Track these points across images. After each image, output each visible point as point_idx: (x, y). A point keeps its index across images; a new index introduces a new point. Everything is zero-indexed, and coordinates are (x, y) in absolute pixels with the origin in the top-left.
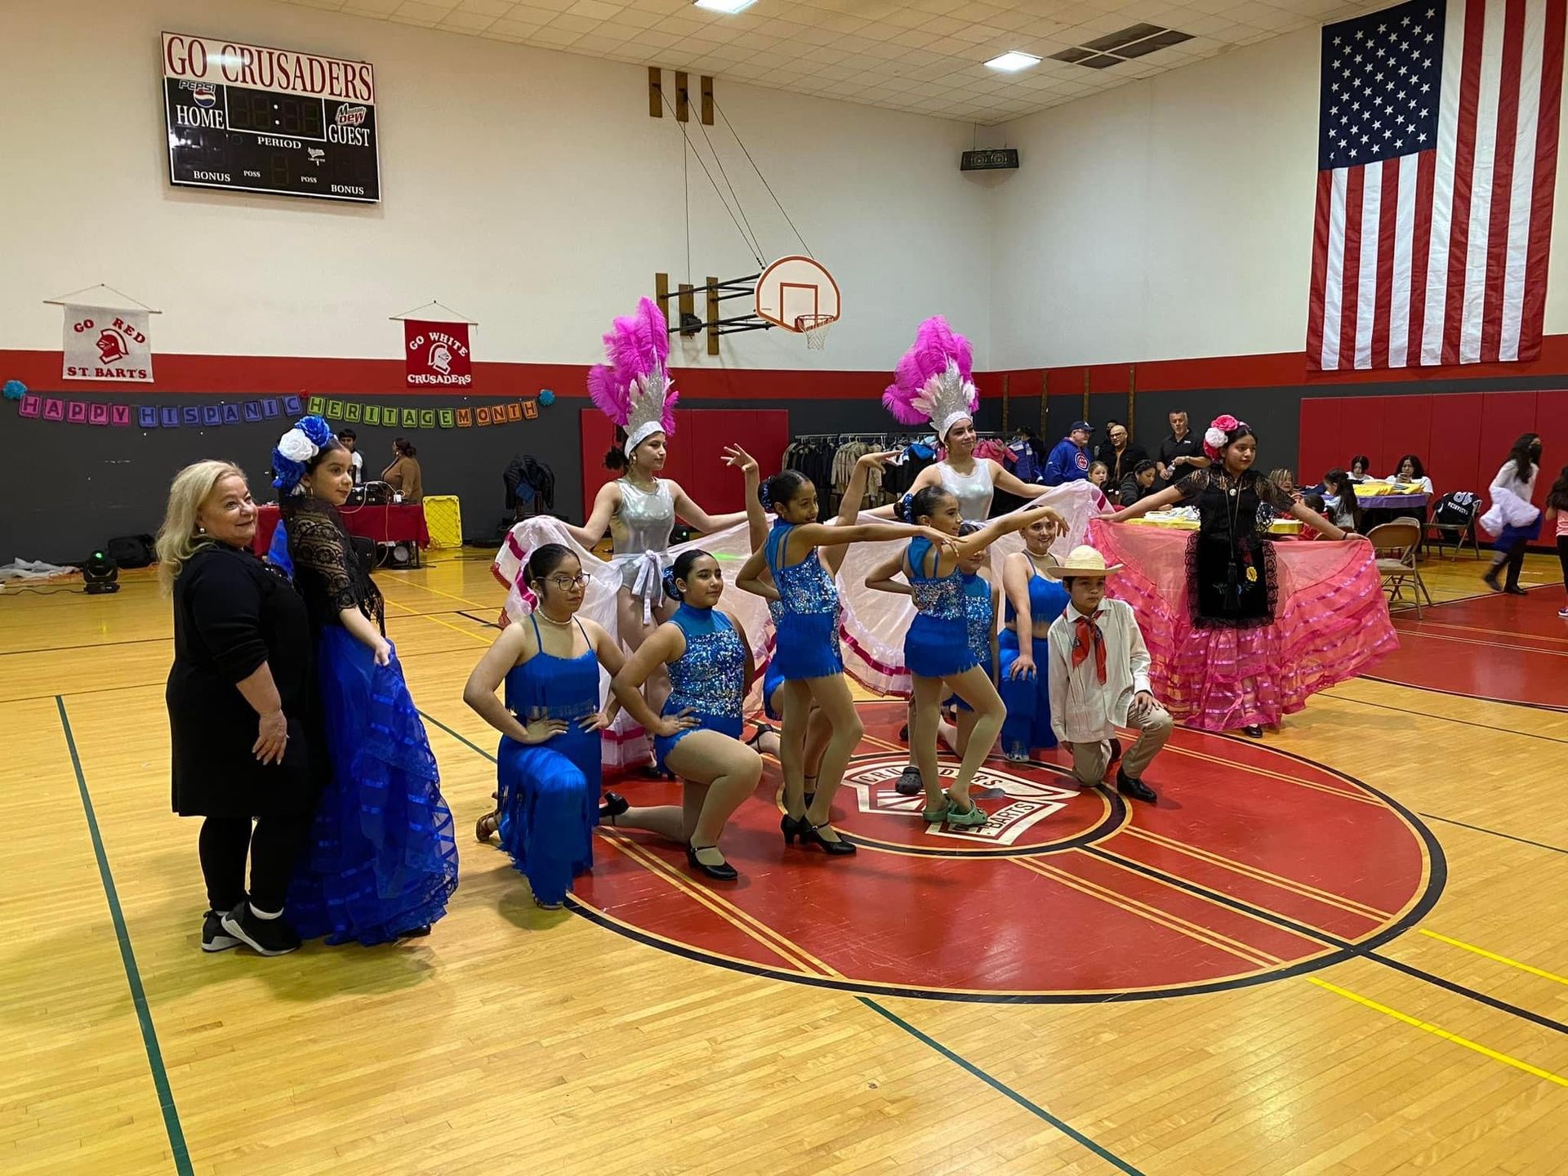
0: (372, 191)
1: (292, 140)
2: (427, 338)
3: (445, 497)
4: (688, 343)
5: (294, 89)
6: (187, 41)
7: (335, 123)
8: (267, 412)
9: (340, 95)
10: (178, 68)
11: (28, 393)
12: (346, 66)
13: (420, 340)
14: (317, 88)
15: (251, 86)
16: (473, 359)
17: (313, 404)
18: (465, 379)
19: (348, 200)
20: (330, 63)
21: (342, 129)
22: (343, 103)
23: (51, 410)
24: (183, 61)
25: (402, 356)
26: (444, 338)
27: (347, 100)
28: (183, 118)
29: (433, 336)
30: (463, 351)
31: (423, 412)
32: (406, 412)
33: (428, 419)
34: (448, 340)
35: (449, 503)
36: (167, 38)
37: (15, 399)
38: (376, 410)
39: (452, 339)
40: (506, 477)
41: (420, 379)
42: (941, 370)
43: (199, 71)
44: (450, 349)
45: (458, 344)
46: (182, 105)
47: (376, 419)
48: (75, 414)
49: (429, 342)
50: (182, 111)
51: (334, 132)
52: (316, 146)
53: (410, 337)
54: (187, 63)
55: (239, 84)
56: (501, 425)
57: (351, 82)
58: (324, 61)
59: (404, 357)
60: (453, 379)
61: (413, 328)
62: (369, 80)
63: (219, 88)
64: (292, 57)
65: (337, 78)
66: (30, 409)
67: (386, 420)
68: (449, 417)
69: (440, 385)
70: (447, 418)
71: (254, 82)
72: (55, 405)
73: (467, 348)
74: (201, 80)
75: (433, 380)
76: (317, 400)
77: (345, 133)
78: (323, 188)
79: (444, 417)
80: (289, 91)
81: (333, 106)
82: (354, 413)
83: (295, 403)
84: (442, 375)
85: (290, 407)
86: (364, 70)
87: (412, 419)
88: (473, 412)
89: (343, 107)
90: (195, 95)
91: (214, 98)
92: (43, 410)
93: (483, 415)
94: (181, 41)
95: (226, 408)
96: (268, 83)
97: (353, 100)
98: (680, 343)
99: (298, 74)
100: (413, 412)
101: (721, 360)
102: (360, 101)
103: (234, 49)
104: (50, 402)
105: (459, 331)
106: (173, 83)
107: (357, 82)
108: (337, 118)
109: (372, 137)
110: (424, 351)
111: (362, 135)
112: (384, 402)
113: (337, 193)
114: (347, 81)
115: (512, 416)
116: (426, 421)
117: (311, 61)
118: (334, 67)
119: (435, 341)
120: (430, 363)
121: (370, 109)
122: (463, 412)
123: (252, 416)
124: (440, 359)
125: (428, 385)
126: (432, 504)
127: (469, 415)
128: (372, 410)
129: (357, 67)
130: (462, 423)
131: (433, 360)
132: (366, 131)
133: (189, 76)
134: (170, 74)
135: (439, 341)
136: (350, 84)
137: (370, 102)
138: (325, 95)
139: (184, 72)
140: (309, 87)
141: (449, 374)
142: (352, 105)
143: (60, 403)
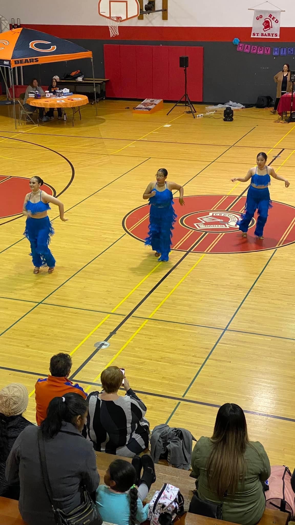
11: (240, 42)
23: (246, 49)
37: (236, 45)
48: (253, 50)
66: (240, 49)
72: (247, 47)
92: (244, 49)
143: (249, 46)
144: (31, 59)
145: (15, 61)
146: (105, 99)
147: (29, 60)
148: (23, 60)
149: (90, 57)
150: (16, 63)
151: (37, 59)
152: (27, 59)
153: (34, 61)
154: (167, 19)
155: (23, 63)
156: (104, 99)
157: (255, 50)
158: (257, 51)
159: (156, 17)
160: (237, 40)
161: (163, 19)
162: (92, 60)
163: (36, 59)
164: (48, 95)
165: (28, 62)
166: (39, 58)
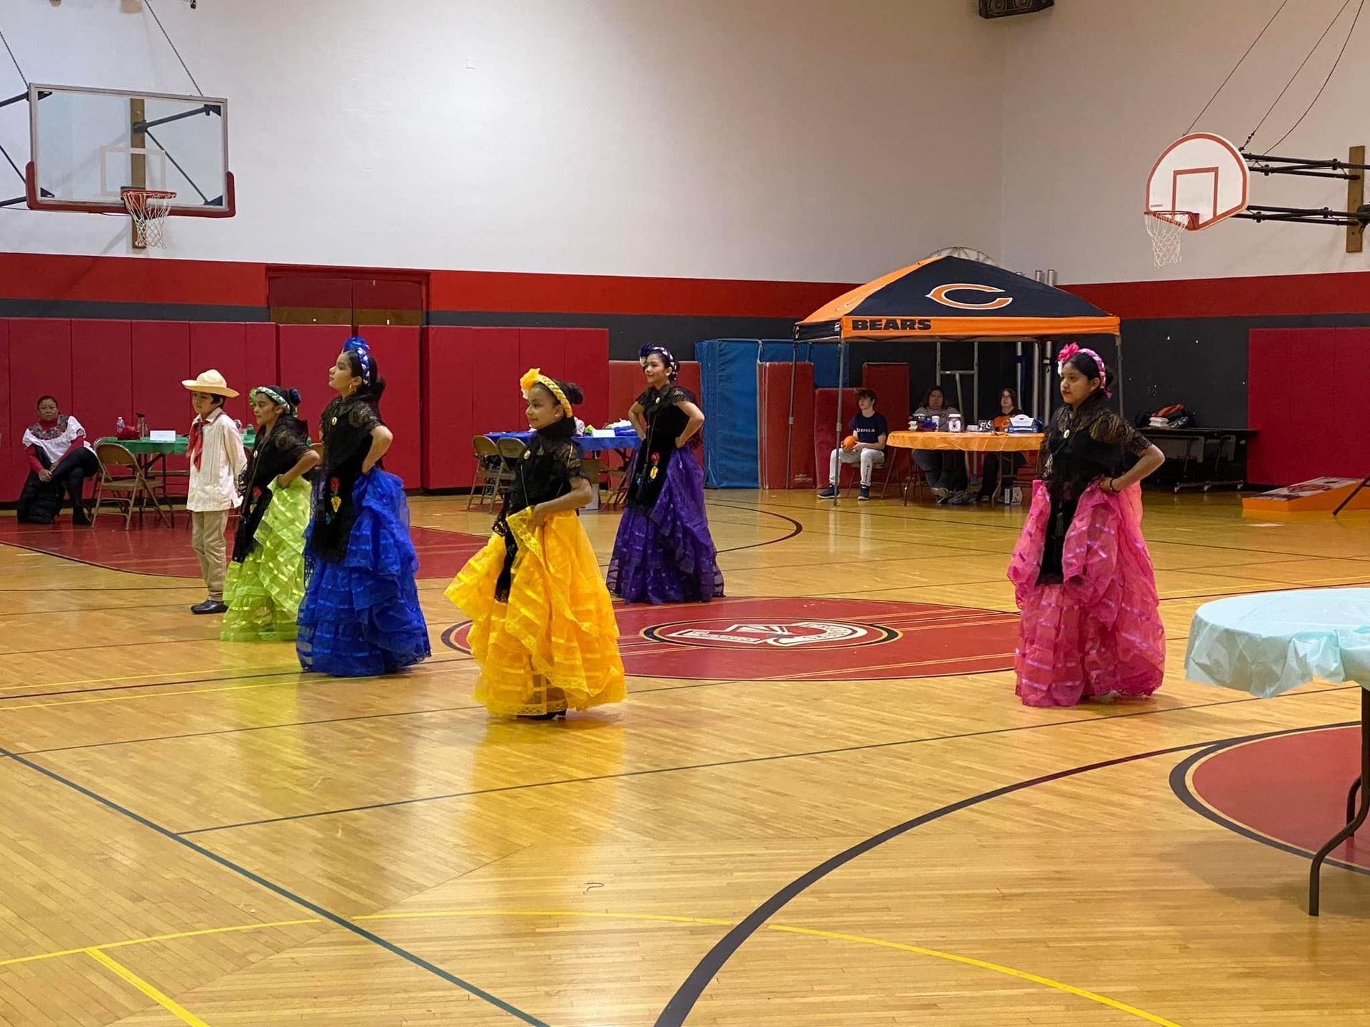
144: (908, 320)
145: (855, 322)
146: (1242, 489)
147: (899, 322)
148: (880, 321)
149: (1111, 332)
150: (855, 328)
151: (928, 321)
152: (895, 320)
153: (916, 326)
155: (881, 329)
156: (1239, 487)
162: (1118, 342)
163: (921, 322)
164: (954, 426)
165: (896, 328)
166: (934, 320)
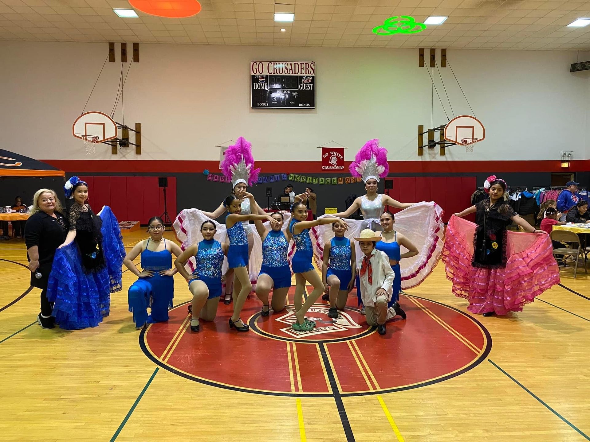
0: (312, 105)
1: (287, 90)
2: (329, 154)
3: (332, 208)
4: (431, 151)
5: (289, 74)
6: (258, 63)
7: (302, 83)
8: (276, 179)
9: (304, 74)
10: (255, 71)
11: (210, 173)
12: (306, 64)
13: (327, 154)
14: (297, 72)
15: (276, 74)
16: (345, 160)
17: (291, 176)
18: (342, 167)
19: (304, 108)
20: (301, 64)
21: (304, 85)
22: (304, 76)
23: (215, 178)
24: (256, 69)
25: (320, 160)
26: (335, 153)
27: (306, 75)
28: (255, 87)
29: (332, 153)
30: (341, 158)
31: (327, 179)
32: (321, 179)
33: (328, 181)
34: (337, 154)
35: (334, 210)
36: (252, 63)
37: (206, 175)
38: (311, 178)
39: (338, 154)
40: (346, 201)
41: (326, 168)
42: (369, 159)
43: (261, 72)
44: (337, 157)
45: (340, 155)
46: (255, 83)
47: (311, 181)
48: (222, 179)
49: (330, 155)
50: (255, 85)
51: (301, 86)
52: (295, 91)
53: (323, 153)
54: (258, 70)
55: (272, 74)
56: (354, 183)
57: (308, 69)
58: (299, 64)
59: (321, 160)
60: (338, 167)
61: (325, 150)
62: (313, 67)
63: (267, 76)
64: (289, 63)
65: (303, 68)
66: (210, 178)
67: (314, 182)
68: (336, 181)
69: (333, 170)
70: (335, 181)
71: (277, 73)
72: (216, 177)
73: (343, 156)
74: (261, 74)
75: (330, 168)
76: (292, 175)
77: (304, 86)
78: (296, 105)
79: (334, 181)
80: (288, 75)
81: (301, 78)
82: (304, 179)
83: (285, 176)
84: (334, 166)
85: (284, 178)
86: (312, 64)
87: (322, 181)
88: (344, 179)
89: (304, 78)
90: (259, 80)
91: (265, 80)
92: (213, 178)
93: (348, 180)
94: (256, 63)
95: (264, 178)
96: (281, 73)
97: (308, 75)
98: (428, 151)
99: (291, 69)
100: (323, 179)
101: (446, 158)
102: (310, 75)
103: (272, 63)
104: (215, 176)
105: (341, 151)
106: (253, 76)
107: (310, 69)
108: (302, 82)
109: (313, 87)
110: (328, 158)
111: (310, 86)
112: (313, 175)
113: (301, 106)
114: (306, 69)
115: (358, 180)
116: (327, 182)
117: (295, 64)
118: (302, 64)
119: (332, 155)
120: (330, 162)
121: (313, 77)
122: (341, 179)
123: (272, 180)
124: (334, 161)
125: (329, 170)
126: (328, 211)
127: (343, 180)
128: (309, 178)
129: (310, 64)
130: (340, 183)
131: (331, 161)
132: (311, 85)
133: (258, 74)
134: (253, 74)
135: (333, 154)
136: (307, 70)
137: (313, 75)
138: (299, 74)
139: (256, 73)
140: (294, 73)
141: (336, 166)
142: (307, 77)
143: (218, 176)
149: (62, 176)
154: (141, 154)
157: (223, 179)
158: (225, 180)
159: (129, 152)
160: (207, 171)
161: (136, 154)
